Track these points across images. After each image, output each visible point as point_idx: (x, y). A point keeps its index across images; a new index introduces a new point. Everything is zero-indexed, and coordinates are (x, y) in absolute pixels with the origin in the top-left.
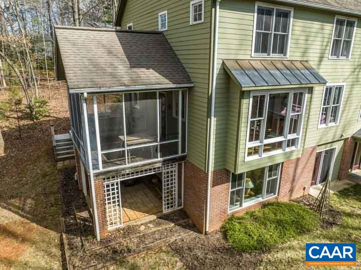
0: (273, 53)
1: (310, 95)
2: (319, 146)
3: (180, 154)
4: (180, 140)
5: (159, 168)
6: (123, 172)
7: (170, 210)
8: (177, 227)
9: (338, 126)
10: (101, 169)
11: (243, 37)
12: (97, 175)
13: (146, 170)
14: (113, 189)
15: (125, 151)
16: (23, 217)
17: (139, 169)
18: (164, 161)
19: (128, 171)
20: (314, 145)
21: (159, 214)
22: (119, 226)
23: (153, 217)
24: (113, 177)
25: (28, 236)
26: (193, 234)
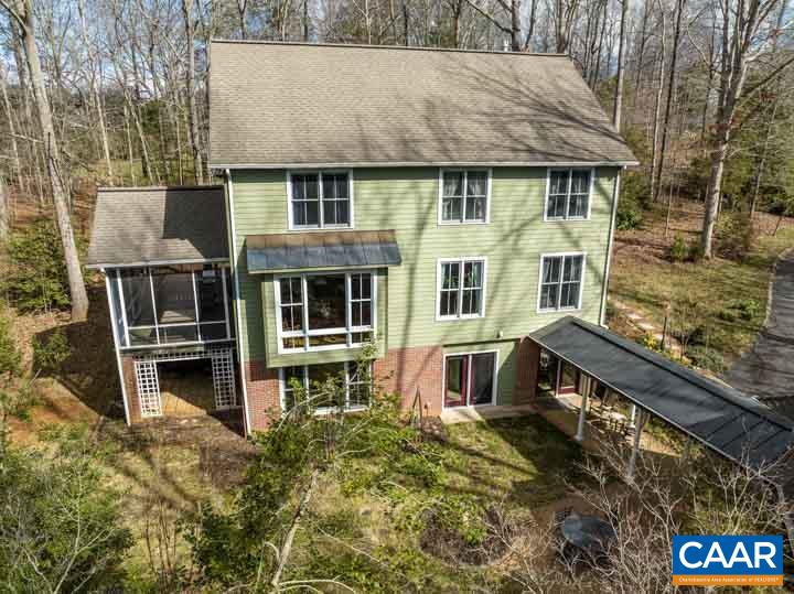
0: (325, 223)
1: (383, 277)
2: (446, 346)
3: (229, 339)
4: (227, 321)
5: (200, 353)
6: (155, 352)
7: (226, 407)
8: (223, 427)
9: (484, 320)
10: (128, 347)
11: (273, 210)
12: (124, 352)
13: (183, 354)
14: (149, 376)
15: (154, 329)
16: (74, 393)
17: (175, 351)
18: (207, 346)
19: (160, 352)
20: (434, 344)
21: (210, 410)
22: (157, 415)
23: (203, 413)
24: (142, 357)
25: (70, 414)
26: (235, 437)
